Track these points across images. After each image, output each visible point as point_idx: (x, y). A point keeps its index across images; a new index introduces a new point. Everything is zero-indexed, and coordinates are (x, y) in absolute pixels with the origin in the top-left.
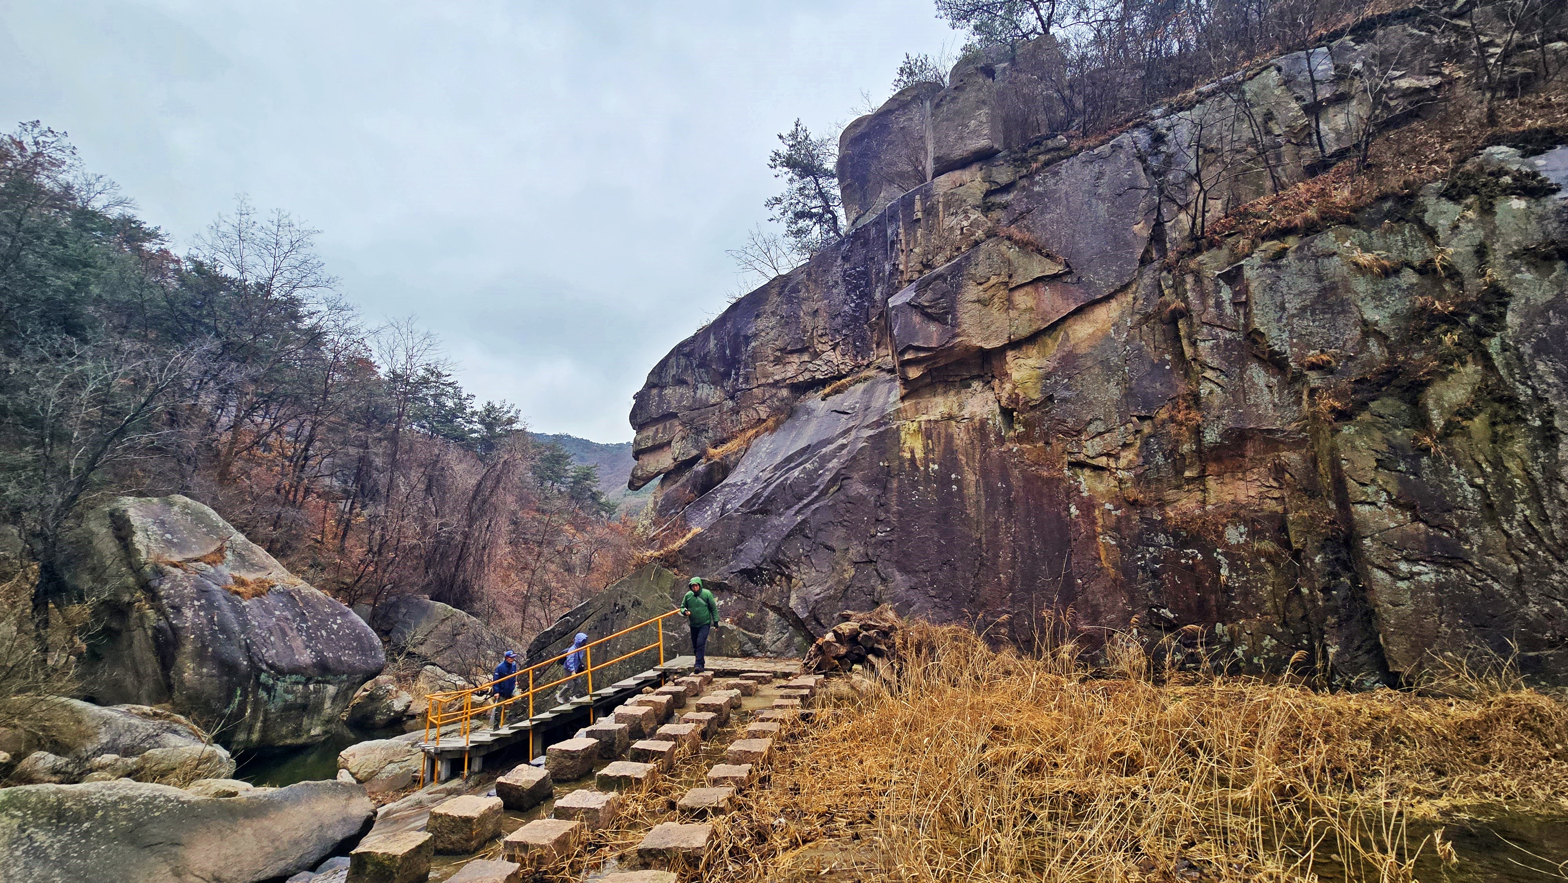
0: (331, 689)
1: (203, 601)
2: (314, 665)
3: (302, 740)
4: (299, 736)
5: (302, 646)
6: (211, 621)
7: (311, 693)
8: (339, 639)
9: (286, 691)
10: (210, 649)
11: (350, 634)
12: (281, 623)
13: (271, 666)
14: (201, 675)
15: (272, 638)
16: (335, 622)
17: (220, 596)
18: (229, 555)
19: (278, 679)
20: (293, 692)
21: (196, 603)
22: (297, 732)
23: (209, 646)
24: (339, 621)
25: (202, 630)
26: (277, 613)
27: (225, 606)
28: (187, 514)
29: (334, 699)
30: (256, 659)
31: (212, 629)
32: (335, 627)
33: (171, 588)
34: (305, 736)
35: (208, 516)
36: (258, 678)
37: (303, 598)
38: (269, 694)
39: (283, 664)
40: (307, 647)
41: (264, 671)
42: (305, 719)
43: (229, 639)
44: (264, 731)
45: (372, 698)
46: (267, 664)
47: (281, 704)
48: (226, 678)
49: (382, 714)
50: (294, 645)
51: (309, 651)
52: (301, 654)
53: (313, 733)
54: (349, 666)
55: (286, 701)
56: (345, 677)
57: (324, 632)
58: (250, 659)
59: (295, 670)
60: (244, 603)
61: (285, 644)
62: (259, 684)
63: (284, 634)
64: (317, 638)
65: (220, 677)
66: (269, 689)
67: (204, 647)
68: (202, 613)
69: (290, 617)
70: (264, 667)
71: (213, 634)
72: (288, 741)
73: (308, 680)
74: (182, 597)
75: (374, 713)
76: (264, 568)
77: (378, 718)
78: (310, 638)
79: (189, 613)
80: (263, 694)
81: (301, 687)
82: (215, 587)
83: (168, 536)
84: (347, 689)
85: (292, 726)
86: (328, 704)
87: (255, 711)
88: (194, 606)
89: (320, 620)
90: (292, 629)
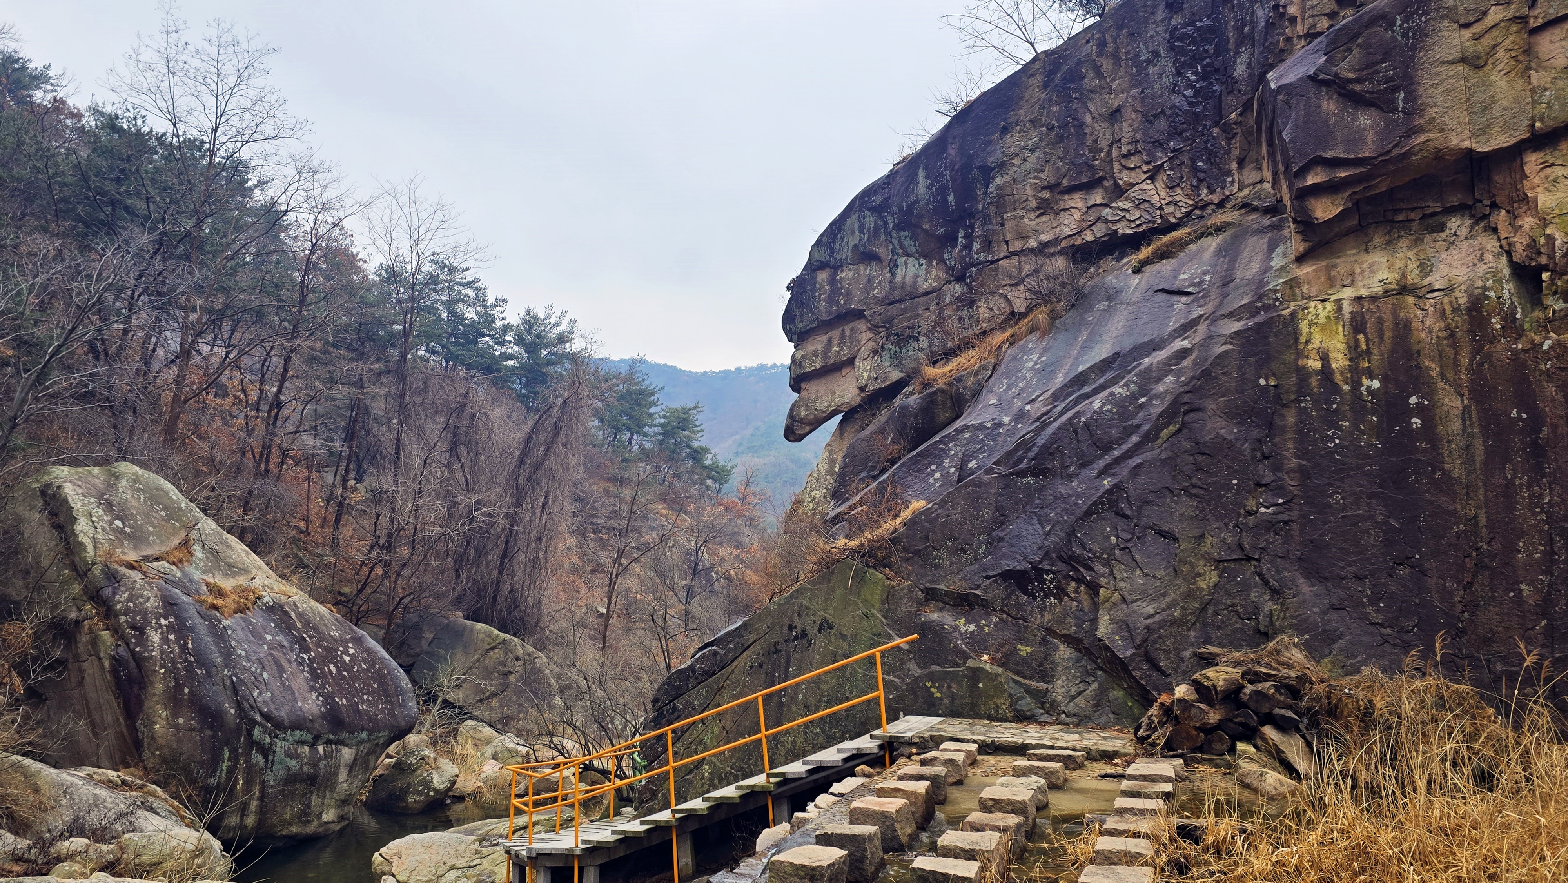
0: (347, 754)
1: (172, 620)
2: (323, 716)
3: (311, 828)
4: (308, 822)
5: (305, 687)
6: (184, 648)
7: (320, 759)
8: (354, 678)
9: (288, 755)
10: (186, 690)
11: (368, 670)
12: (275, 653)
13: (267, 717)
14: (177, 727)
15: (265, 675)
16: (346, 653)
17: (192, 612)
18: (198, 551)
19: (276, 737)
20: (297, 756)
21: (163, 622)
22: (304, 816)
23: (184, 685)
24: (351, 651)
25: (174, 662)
26: (269, 637)
27: (201, 626)
28: (139, 490)
29: (351, 768)
30: (246, 705)
31: (186, 660)
32: (347, 659)
33: (129, 600)
34: (315, 823)
35: (166, 493)
36: (250, 733)
37: (300, 615)
38: (266, 757)
39: (283, 714)
40: (312, 689)
41: (259, 724)
42: (314, 797)
43: (209, 674)
44: (262, 812)
45: (400, 768)
46: (262, 714)
47: (282, 773)
48: (208, 732)
49: (417, 792)
50: (294, 685)
51: (314, 695)
52: (305, 700)
53: (326, 817)
54: (370, 719)
55: (288, 769)
56: (364, 735)
57: (332, 667)
58: (239, 706)
59: (297, 725)
60: (225, 623)
61: (283, 683)
62: (252, 743)
63: (281, 670)
64: (324, 675)
65: (201, 730)
66: (266, 751)
67: (178, 687)
68: (172, 637)
69: (285, 643)
70: (258, 718)
71: (189, 667)
72: (294, 829)
73: (317, 738)
74: (144, 613)
75: (405, 791)
76: (244, 570)
77: (411, 799)
78: (315, 676)
79: (155, 637)
80: (257, 758)
81: (307, 748)
82: (185, 598)
83: (118, 523)
84: (368, 754)
85: (298, 807)
86: (343, 776)
87: (248, 783)
88: (161, 626)
89: (325, 649)
90: (290, 662)
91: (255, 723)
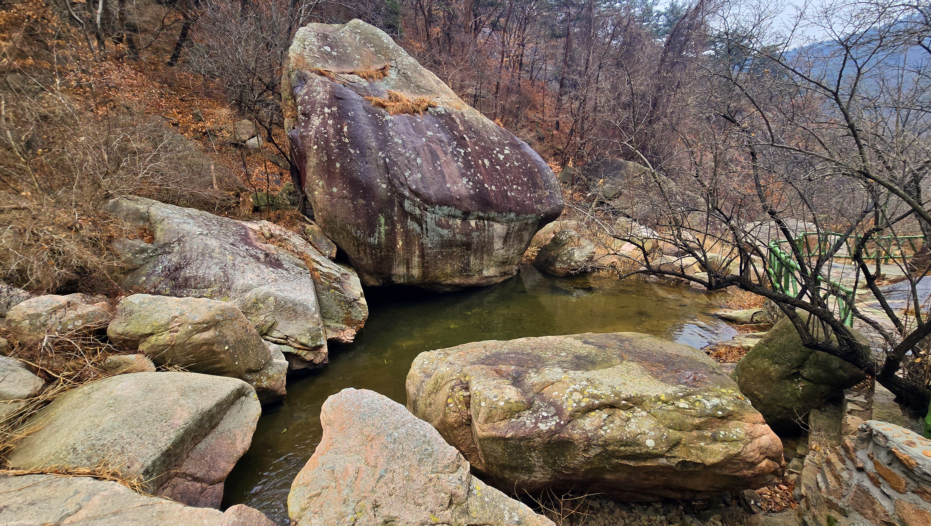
0: (499, 228)
1: (334, 109)
2: (472, 197)
3: (474, 280)
4: (468, 276)
5: (456, 173)
6: (339, 132)
7: (472, 230)
8: (506, 171)
9: (439, 224)
10: (338, 165)
11: (520, 167)
12: (433, 146)
13: (416, 193)
14: (331, 194)
15: (419, 160)
16: (502, 152)
17: (359, 106)
18: (392, 74)
19: (426, 210)
20: (448, 227)
21: (326, 110)
22: (465, 270)
23: (336, 161)
24: (506, 152)
25: (327, 141)
26: (430, 133)
27: (363, 118)
28: (356, 33)
29: (506, 239)
30: (396, 182)
31: (340, 141)
32: (501, 157)
33: (306, 94)
34: (477, 277)
35: (380, 38)
36: (401, 206)
37: (464, 122)
38: (420, 225)
39: (432, 192)
40: (463, 175)
41: (408, 198)
42: (472, 258)
43: (363, 154)
44: (424, 266)
45: (556, 242)
46: (411, 190)
47: (436, 238)
48: (361, 201)
50: (446, 171)
51: (465, 180)
52: (455, 183)
53: (485, 273)
54: (517, 204)
55: (442, 236)
56: (512, 215)
57: (487, 162)
58: (390, 182)
59: (445, 202)
60: (388, 117)
61: (435, 168)
62: (405, 214)
63: (434, 157)
64: (477, 166)
65: (353, 199)
66: (419, 221)
67: (331, 162)
68: (330, 122)
69: (445, 139)
70: (407, 193)
71: (342, 147)
72: (457, 281)
73: (466, 215)
74: (313, 104)
76: (430, 91)
78: (468, 165)
79: (316, 121)
80: (413, 225)
81: (459, 222)
82: (355, 96)
83: (328, 49)
84: (520, 230)
85: (457, 265)
86: (498, 244)
87: (408, 243)
88: (324, 113)
89: (482, 147)
90: (446, 153)
91: (404, 197)
